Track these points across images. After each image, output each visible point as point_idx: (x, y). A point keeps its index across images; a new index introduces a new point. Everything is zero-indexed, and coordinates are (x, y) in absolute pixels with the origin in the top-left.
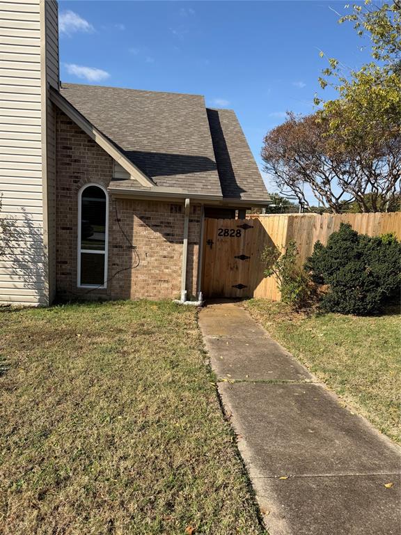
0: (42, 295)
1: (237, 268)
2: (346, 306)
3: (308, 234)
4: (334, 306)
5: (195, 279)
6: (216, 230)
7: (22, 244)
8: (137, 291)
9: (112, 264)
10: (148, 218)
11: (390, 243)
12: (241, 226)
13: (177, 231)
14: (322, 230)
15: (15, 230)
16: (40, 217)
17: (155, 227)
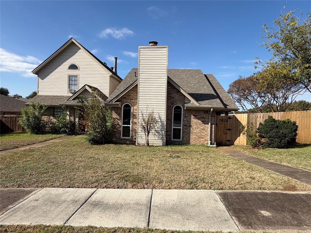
0: (163, 142)
1: (227, 134)
2: (274, 145)
3: (255, 120)
4: (270, 145)
5: (213, 137)
6: (218, 119)
7: (158, 125)
8: (192, 141)
9: (184, 132)
10: (196, 116)
11: (289, 122)
12: (228, 118)
13: (207, 120)
14: (261, 118)
15: (156, 120)
16: (164, 116)
17: (199, 119)
